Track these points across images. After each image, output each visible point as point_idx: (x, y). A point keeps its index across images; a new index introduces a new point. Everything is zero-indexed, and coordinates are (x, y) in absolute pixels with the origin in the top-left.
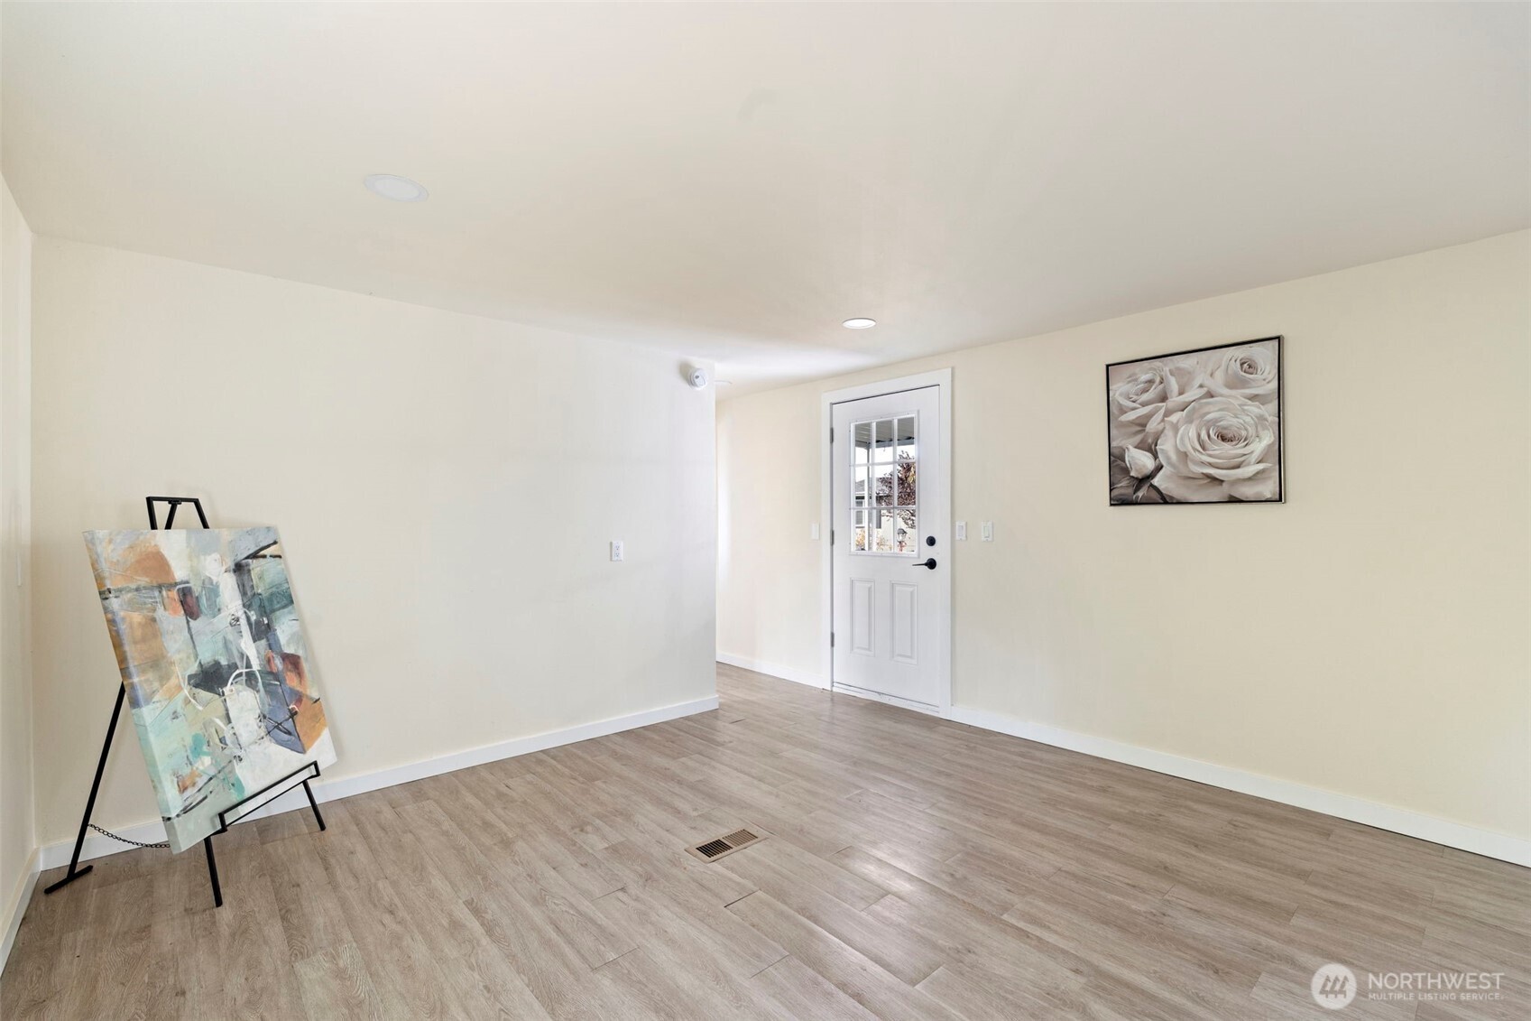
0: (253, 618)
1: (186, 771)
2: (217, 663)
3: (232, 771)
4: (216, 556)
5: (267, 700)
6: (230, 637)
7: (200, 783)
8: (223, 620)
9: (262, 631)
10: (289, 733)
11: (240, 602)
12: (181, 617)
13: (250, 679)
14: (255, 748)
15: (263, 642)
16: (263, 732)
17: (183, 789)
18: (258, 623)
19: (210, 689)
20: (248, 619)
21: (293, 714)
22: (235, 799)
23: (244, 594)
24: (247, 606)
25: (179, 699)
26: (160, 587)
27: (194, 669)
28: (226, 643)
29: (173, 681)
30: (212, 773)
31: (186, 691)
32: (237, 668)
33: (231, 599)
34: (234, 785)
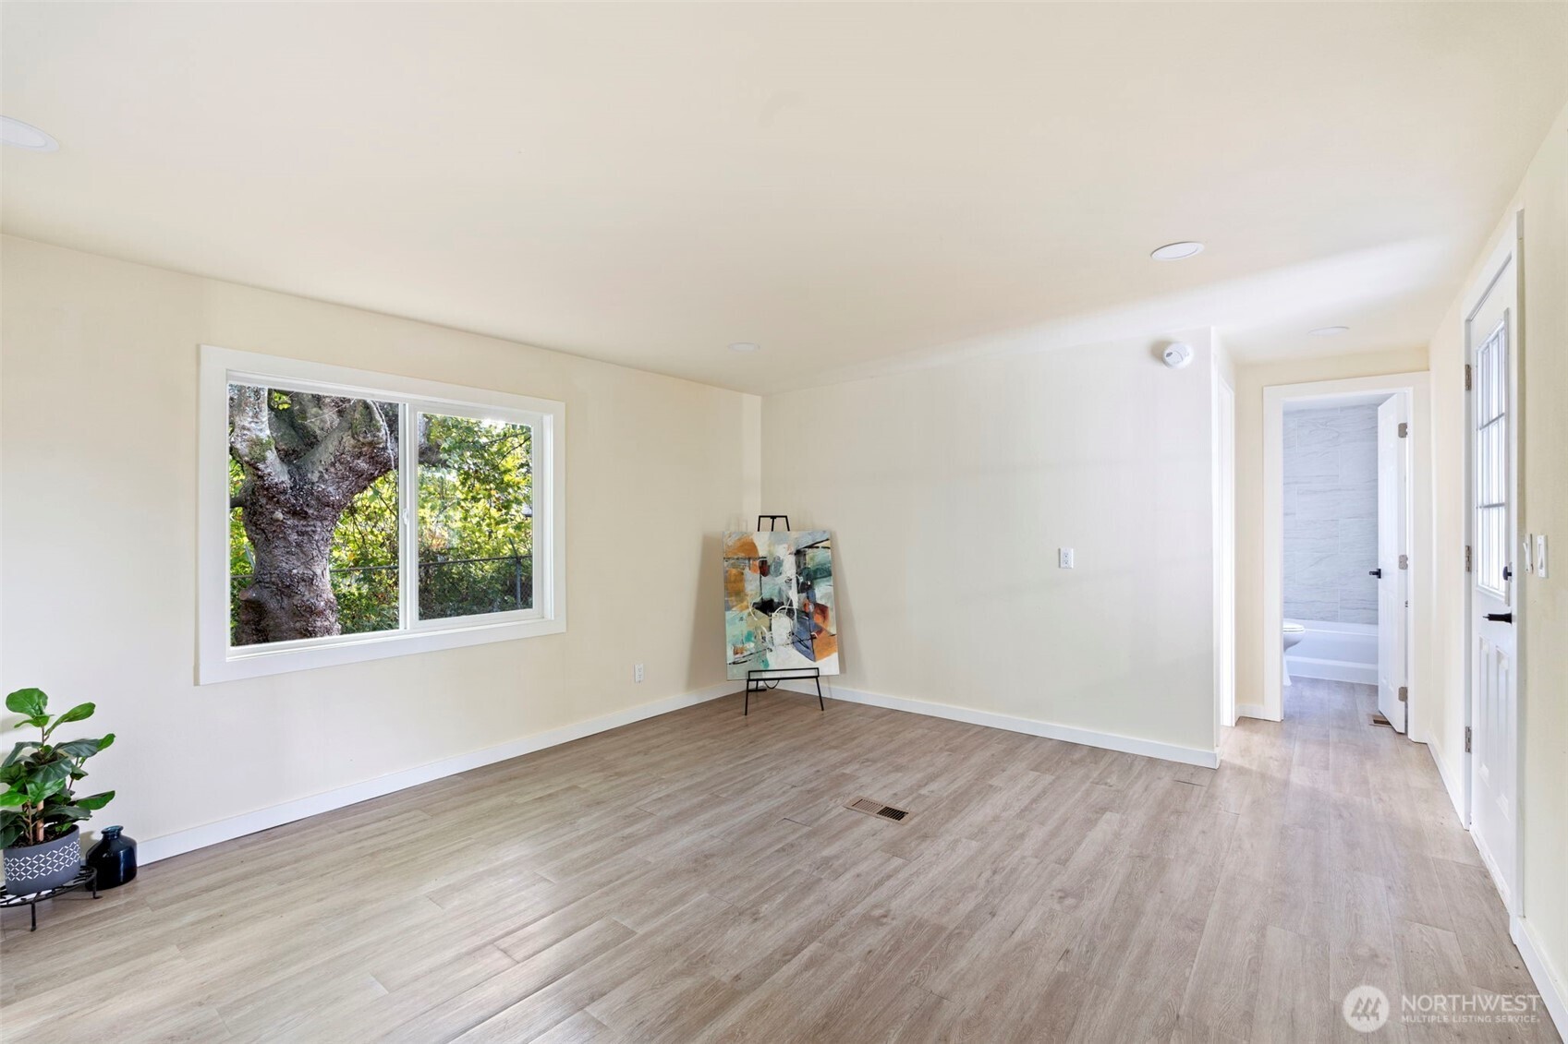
0: (801, 580)
1: (740, 645)
2: (772, 601)
3: (764, 655)
4: (786, 546)
5: (797, 625)
6: (784, 588)
7: (745, 654)
8: (781, 580)
9: (805, 588)
10: (808, 648)
11: (795, 571)
12: (757, 575)
13: (790, 613)
14: (782, 648)
15: (804, 595)
16: (789, 642)
17: (736, 653)
18: (803, 583)
19: (764, 612)
20: (798, 580)
21: (813, 638)
22: (762, 668)
23: (798, 566)
24: (799, 573)
25: (746, 612)
26: (749, 559)
27: (758, 600)
28: (780, 591)
29: (745, 603)
30: (753, 651)
31: (750, 609)
32: (783, 604)
33: (789, 568)
34: (765, 662)
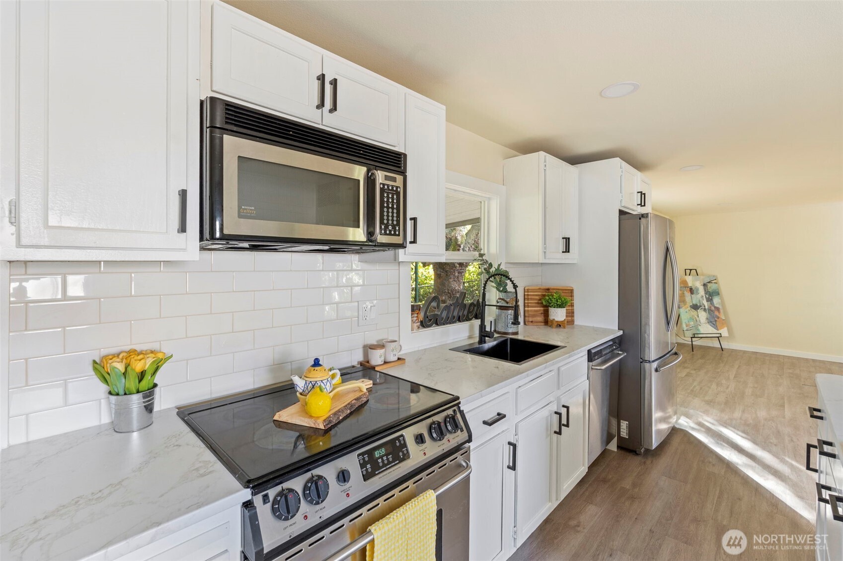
0: (707, 297)
1: (688, 323)
2: (697, 305)
3: (698, 327)
4: (699, 282)
5: (709, 315)
6: (701, 300)
7: (691, 326)
8: (699, 296)
9: (710, 300)
10: (715, 325)
11: (704, 293)
12: (690, 294)
13: (705, 310)
14: (704, 324)
15: (709, 303)
16: (707, 322)
17: (687, 326)
19: (695, 309)
21: (716, 321)
22: (698, 333)
23: (705, 291)
24: (706, 294)
25: (688, 309)
26: (685, 287)
27: (691, 304)
28: (699, 301)
29: (687, 306)
30: (693, 326)
31: (689, 308)
32: (701, 306)
33: (702, 291)
34: (698, 330)
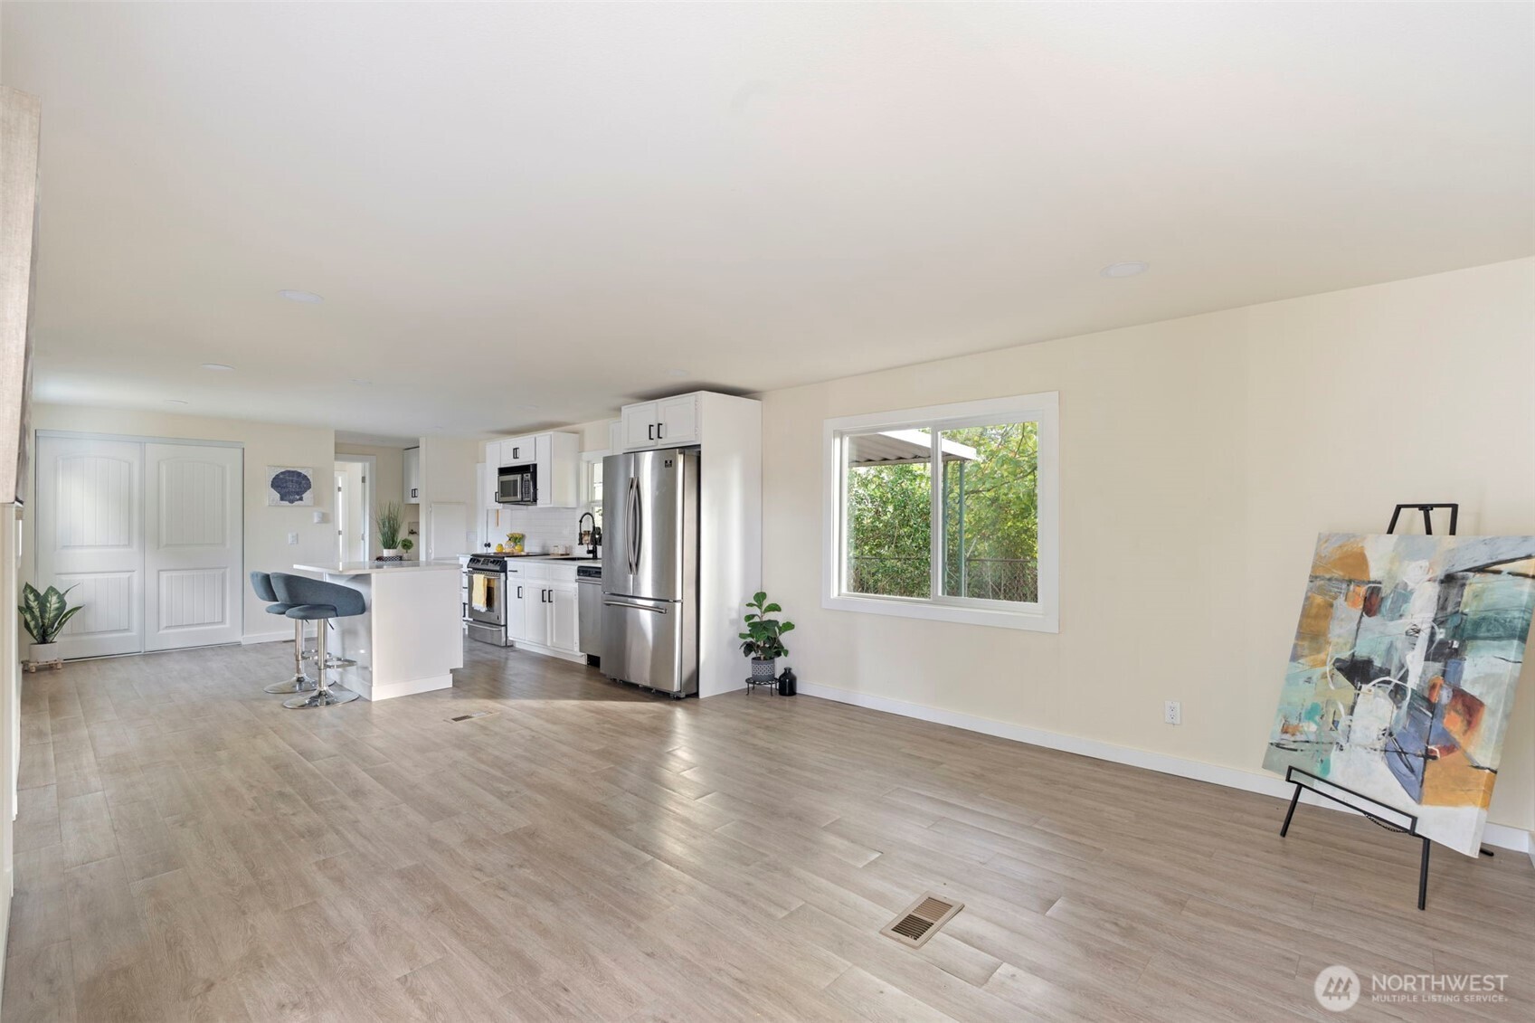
0: (1441, 635)
1: (1294, 722)
2: (1369, 662)
3: (1328, 751)
4: (1425, 563)
5: (1405, 721)
6: (1399, 645)
7: (1299, 737)
8: (1398, 628)
9: (1442, 653)
10: (1412, 771)
11: (1431, 615)
12: (1356, 612)
13: (1397, 692)
14: (1363, 752)
15: (1438, 666)
16: (1379, 745)
17: (1284, 731)
18: (1443, 643)
19: (1351, 679)
20: (1433, 635)
21: (1429, 756)
22: (1317, 772)
23: (1442, 606)
24: (1439, 622)
25: (1318, 670)
26: (1349, 581)
27: (1345, 655)
28: (1391, 647)
29: (1322, 656)
30: (1312, 738)
31: (1327, 668)
32: (1388, 673)
33: (1422, 609)
34: (1325, 764)
